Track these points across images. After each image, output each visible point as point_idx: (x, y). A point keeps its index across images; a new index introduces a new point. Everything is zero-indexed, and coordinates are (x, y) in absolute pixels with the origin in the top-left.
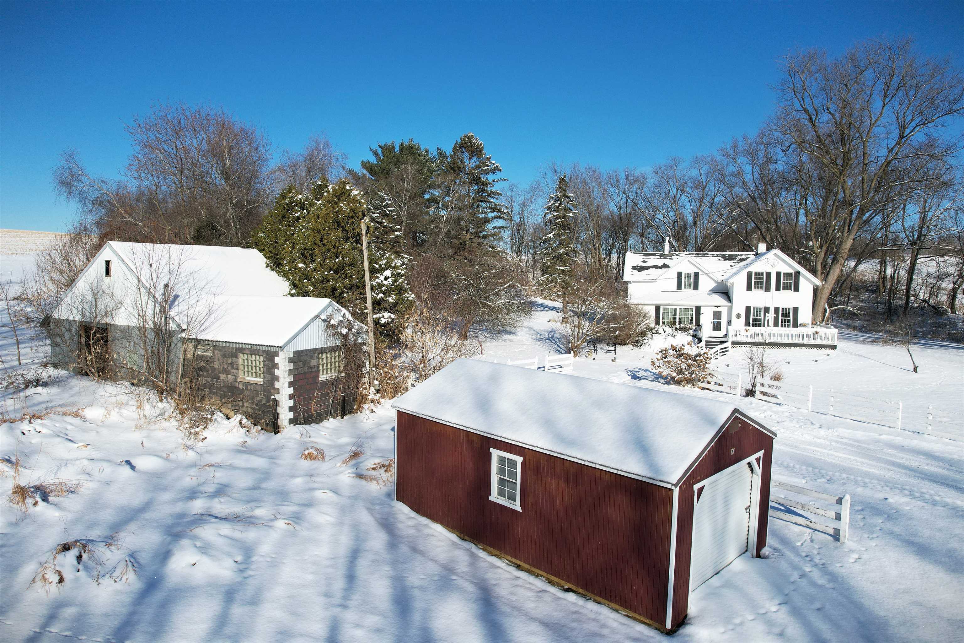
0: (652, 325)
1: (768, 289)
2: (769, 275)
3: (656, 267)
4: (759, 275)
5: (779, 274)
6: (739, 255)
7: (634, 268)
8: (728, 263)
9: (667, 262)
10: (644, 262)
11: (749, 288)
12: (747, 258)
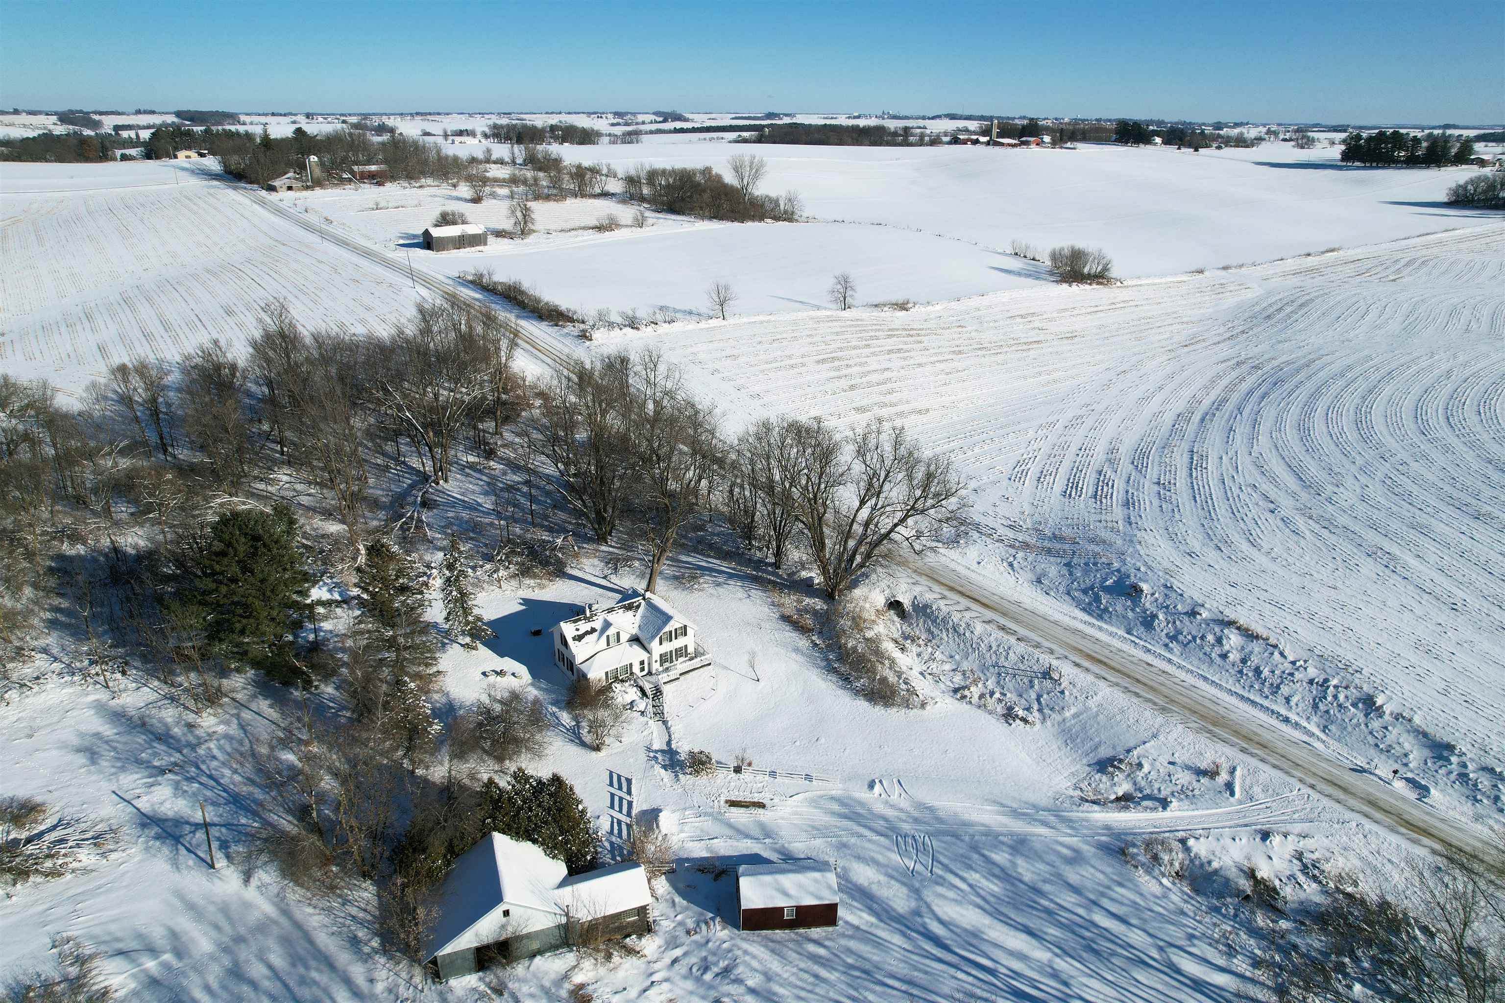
1: (671, 640)
2: (670, 632)
3: (588, 633)
4: (665, 633)
5: (676, 630)
7: (574, 639)
8: (630, 613)
9: (592, 625)
10: (577, 630)
11: (661, 644)
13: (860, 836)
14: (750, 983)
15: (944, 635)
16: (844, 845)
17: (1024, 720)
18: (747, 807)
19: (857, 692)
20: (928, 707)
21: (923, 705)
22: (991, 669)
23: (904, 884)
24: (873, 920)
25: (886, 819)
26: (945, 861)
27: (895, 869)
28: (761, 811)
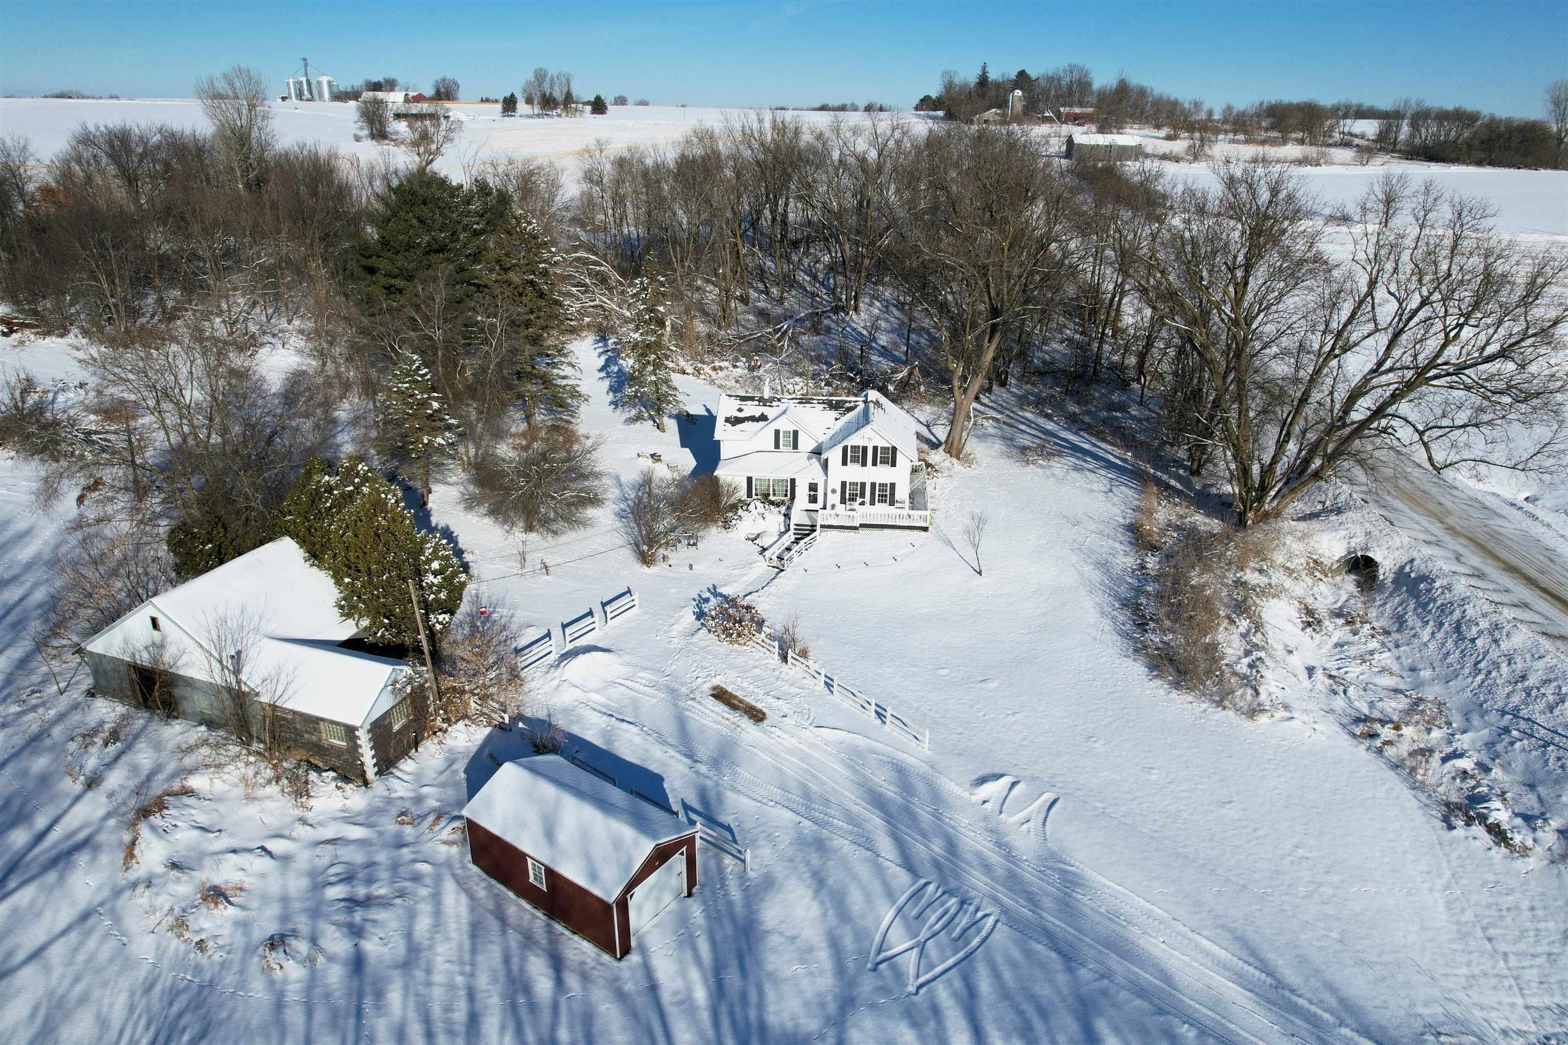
0: (745, 498)
1: (864, 464)
2: (865, 449)
3: (752, 419)
4: (855, 448)
5: (875, 449)
6: (846, 402)
7: (727, 420)
8: (834, 414)
9: (766, 411)
10: (740, 410)
11: (844, 463)
12: (856, 406)
13: (868, 845)
14: (370, 946)
15: (1425, 635)
16: (820, 845)
17: (1498, 834)
18: (734, 707)
19: (1140, 649)
20: (1263, 719)
21: (1253, 712)
22: (1493, 717)
23: (840, 970)
24: (701, 995)
25: (951, 846)
26: (985, 985)
27: (861, 935)
28: (746, 723)
